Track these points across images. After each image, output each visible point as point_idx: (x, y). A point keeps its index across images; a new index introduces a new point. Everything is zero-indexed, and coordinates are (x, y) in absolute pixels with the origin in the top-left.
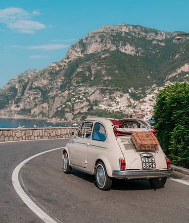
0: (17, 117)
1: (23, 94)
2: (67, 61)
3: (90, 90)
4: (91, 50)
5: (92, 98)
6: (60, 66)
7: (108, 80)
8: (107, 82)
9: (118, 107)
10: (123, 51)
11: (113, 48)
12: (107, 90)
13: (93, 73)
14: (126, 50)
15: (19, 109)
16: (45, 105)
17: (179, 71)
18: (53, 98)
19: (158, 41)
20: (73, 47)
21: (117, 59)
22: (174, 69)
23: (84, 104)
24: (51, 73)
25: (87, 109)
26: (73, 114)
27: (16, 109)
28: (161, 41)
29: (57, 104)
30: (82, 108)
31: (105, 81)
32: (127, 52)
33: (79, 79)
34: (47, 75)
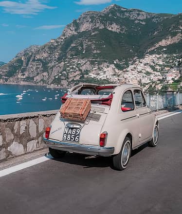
0: (22, 83)
1: (27, 65)
2: (63, 38)
3: (82, 61)
4: (83, 28)
5: (83, 68)
6: (57, 42)
7: (96, 53)
8: (96, 55)
9: (104, 76)
10: (110, 29)
11: (102, 27)
12: (96, 61)
13: (84, 47)
14: (112, 28)
15: (25, 77)
16: (45, 74)
17: (157, 46)
18: (52, 68)
19: (139, 20)
20: (69, 26)
21: (105, 35)
22: (153, 44)
23: (77, 73)
24: (50, 48)
25: (79, 77)
26: (68, 81)
27: (22, 77)
28: (142, 21)
29: (55, 73)
30: (75, 77)
31: (95, 54)
32: (113, 30)
33: (73, 53)
34: (47, 50)
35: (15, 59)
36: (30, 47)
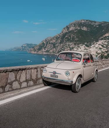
0: (44, 53)
1: (47, 45)
2: (62, 33)
3: (71, 44)
4: (70, 29)
5: (71, 46)
6: (59, 35)
7: (77, 40)
9: (81, 50)
10: (83, 29)
11: (79, 28)
12: (77, 43)
13: (71, 37)
15: (45, 50)
16: (54, 49)
17: (104, 36)
18: (57, 46)
19: (96, 25)
20: (64, 28)
21: (80, 32)
22: (102, 35)
23: (68, 49)
24: (56, 38)
27: (44, 50)
28: (97, 25)
29: (59, 49)
32: (84, 30)
33: (67, 40)
34: (55, 39)
35: (42, 43)
36: (48, 38)
